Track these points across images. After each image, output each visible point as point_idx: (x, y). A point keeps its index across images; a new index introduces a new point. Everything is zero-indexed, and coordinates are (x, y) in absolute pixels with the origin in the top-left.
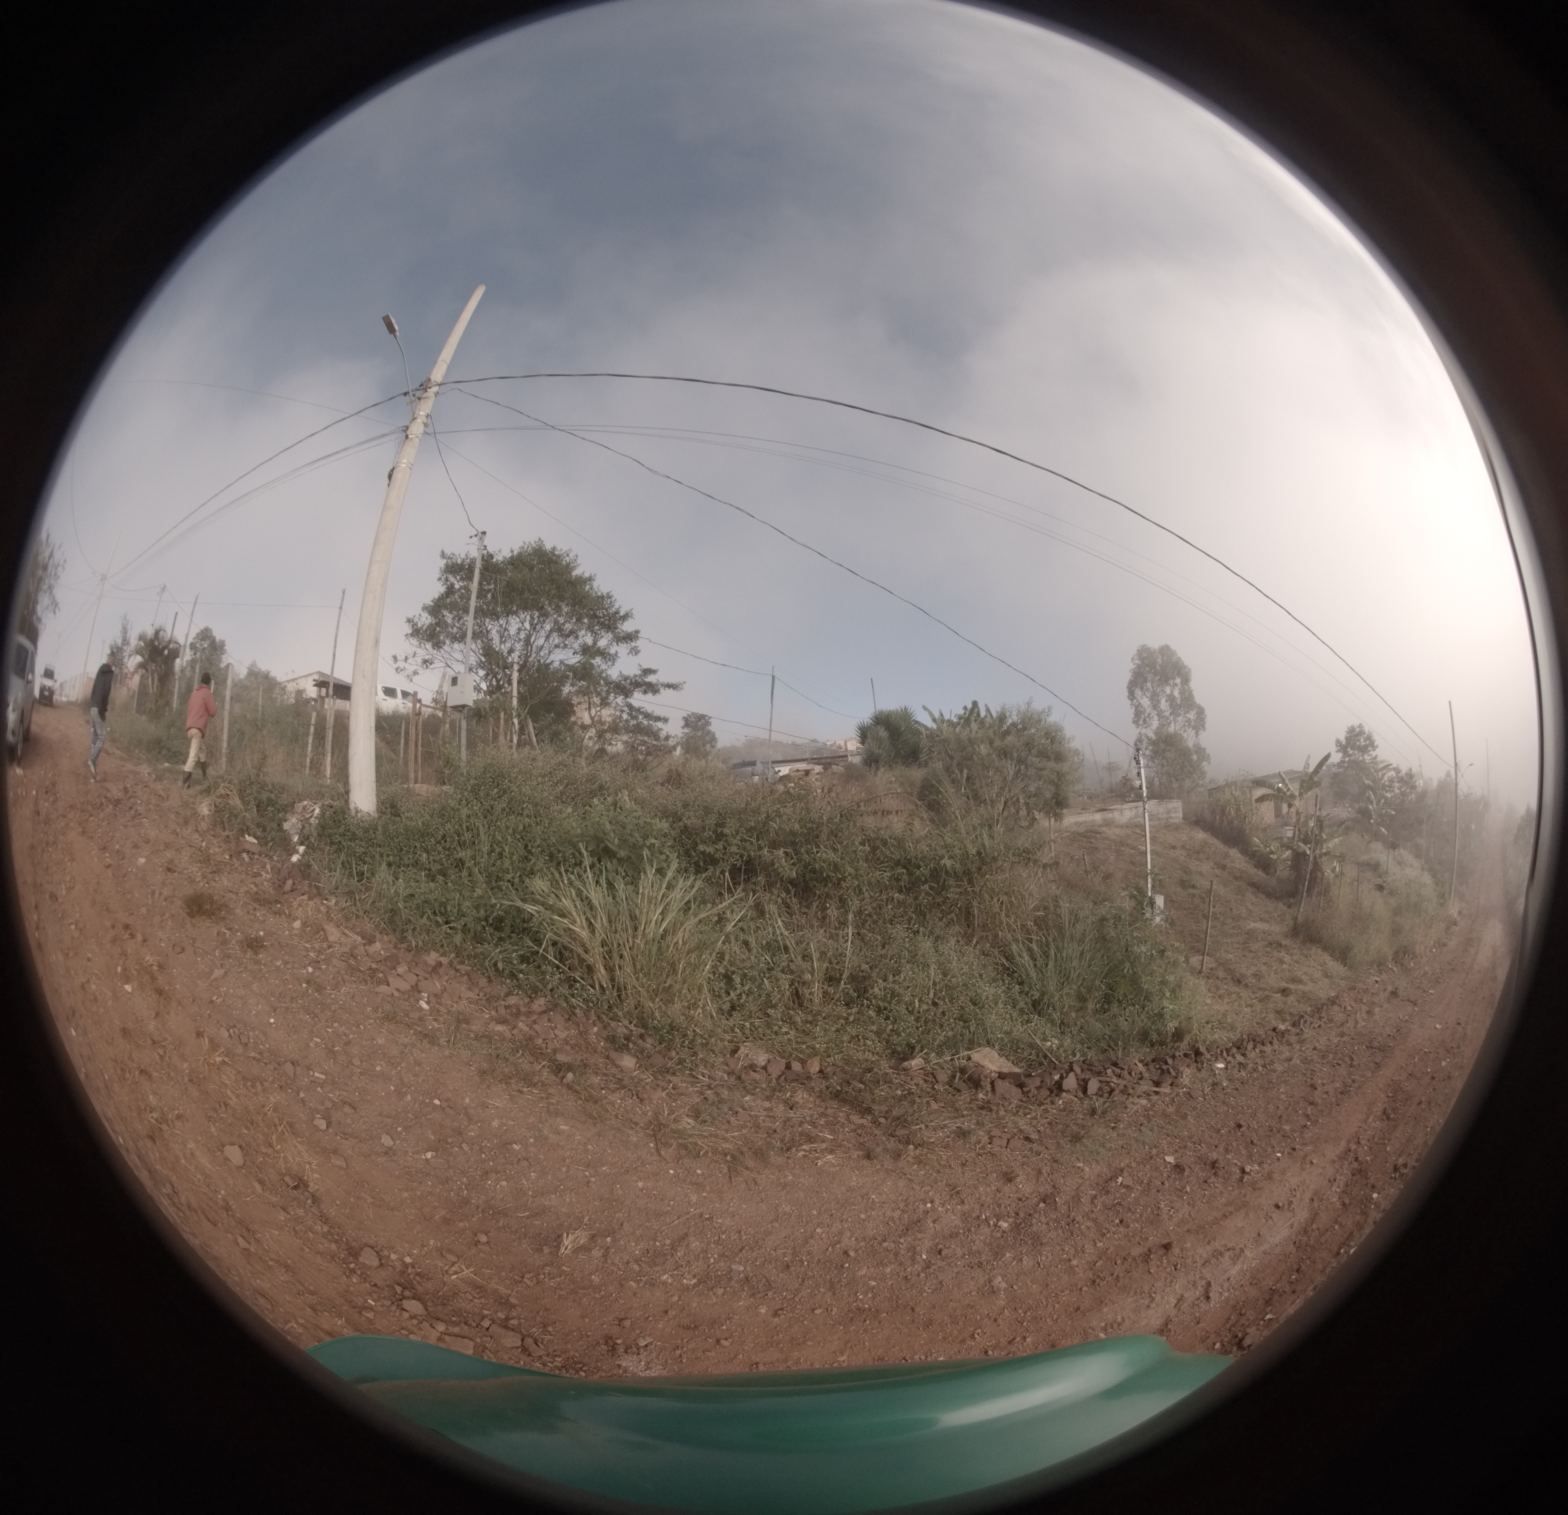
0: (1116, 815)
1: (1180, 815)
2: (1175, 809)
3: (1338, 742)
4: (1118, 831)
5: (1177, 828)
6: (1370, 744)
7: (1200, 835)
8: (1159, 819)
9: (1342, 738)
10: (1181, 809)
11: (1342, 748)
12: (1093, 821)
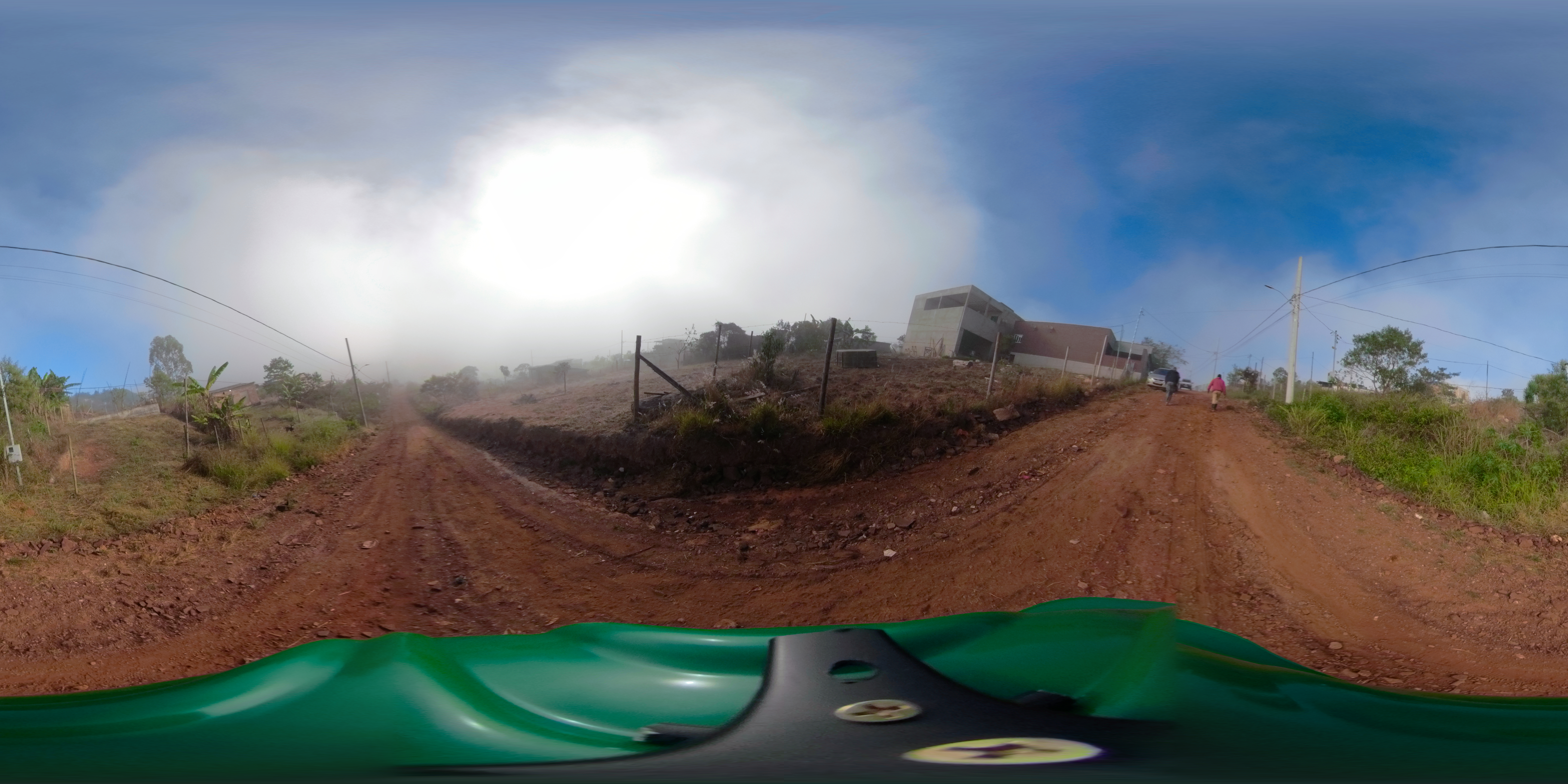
0: (120, 414)
1: (159, 411)
2: (156, 408)
3: (265, 367)
4: (117, 422)
5: (154, 417)
6: (288, 366)
7: (166, 418)
8: (146, 414)
9: (268, 364)
10: (158, 407)
11: (268, 369)
12: (107, 419)
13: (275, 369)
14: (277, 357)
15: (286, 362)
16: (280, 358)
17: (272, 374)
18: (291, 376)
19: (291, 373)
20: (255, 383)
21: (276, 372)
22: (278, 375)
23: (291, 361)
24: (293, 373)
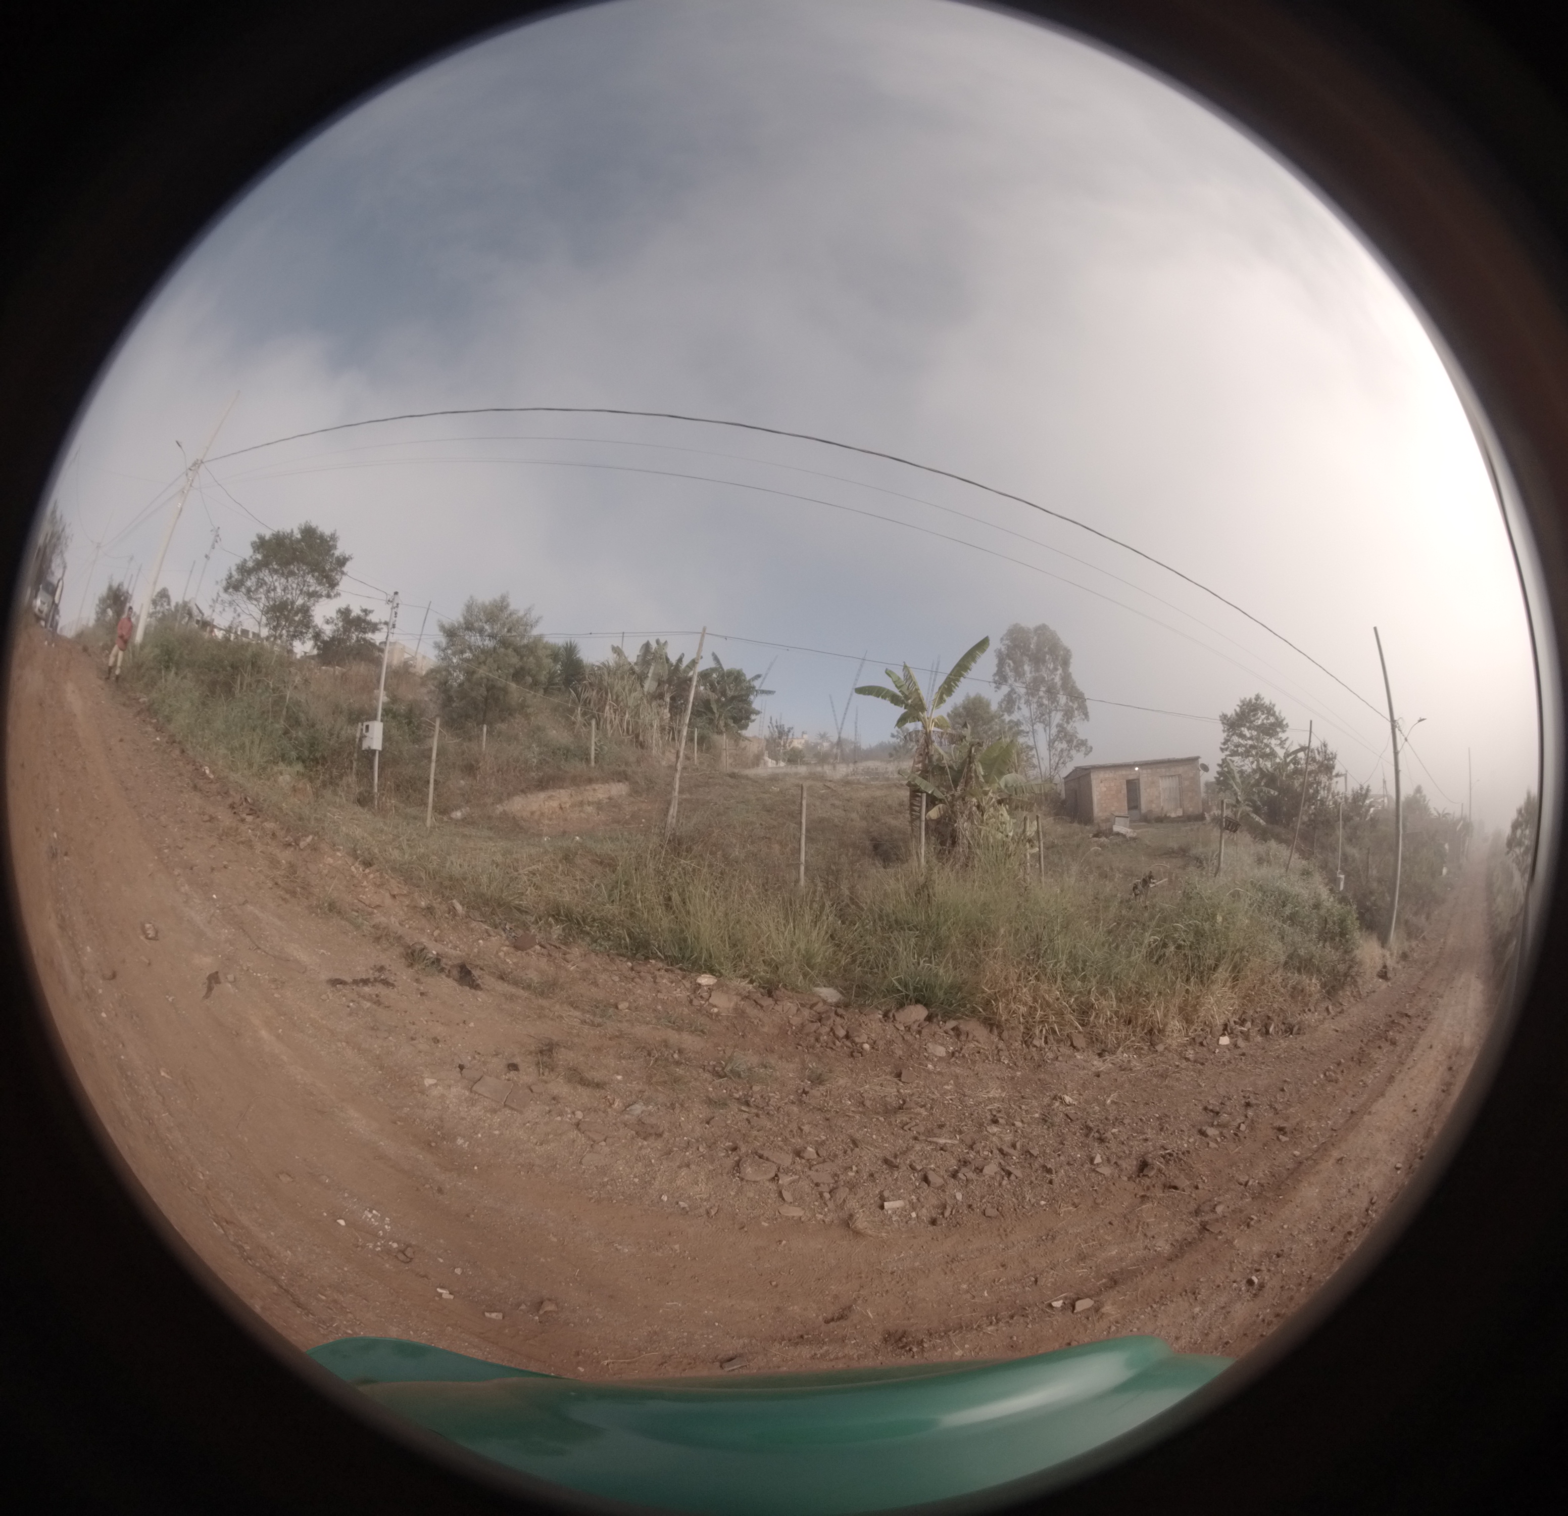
3: (1224, 718)
6: (1275, 723)
9: (1231, 712)
11: (1233, 724)
13: (1249, 729)
14: (1250, 695)
15: (1269, 711)
16: (1258, 697)
17: (1236, 739)
18: (1281, 753)
19: (1282, 743)
20: (1201, 761)
21: (1251, 738)
22: (1252, 747)
23: (1283, 709)
24: (1286, 746)
